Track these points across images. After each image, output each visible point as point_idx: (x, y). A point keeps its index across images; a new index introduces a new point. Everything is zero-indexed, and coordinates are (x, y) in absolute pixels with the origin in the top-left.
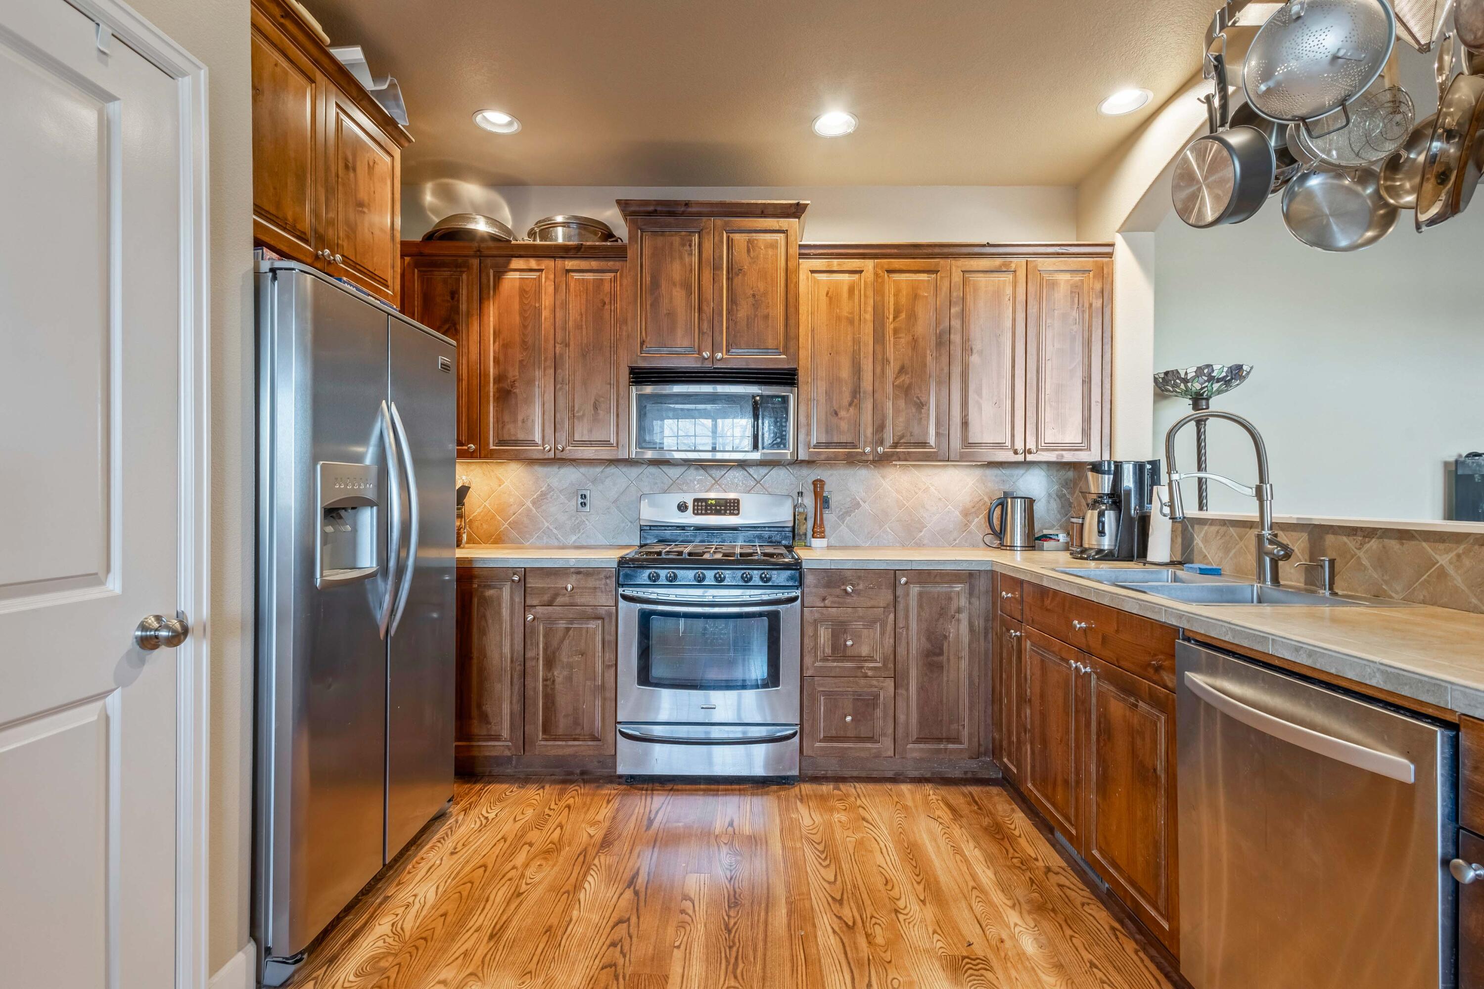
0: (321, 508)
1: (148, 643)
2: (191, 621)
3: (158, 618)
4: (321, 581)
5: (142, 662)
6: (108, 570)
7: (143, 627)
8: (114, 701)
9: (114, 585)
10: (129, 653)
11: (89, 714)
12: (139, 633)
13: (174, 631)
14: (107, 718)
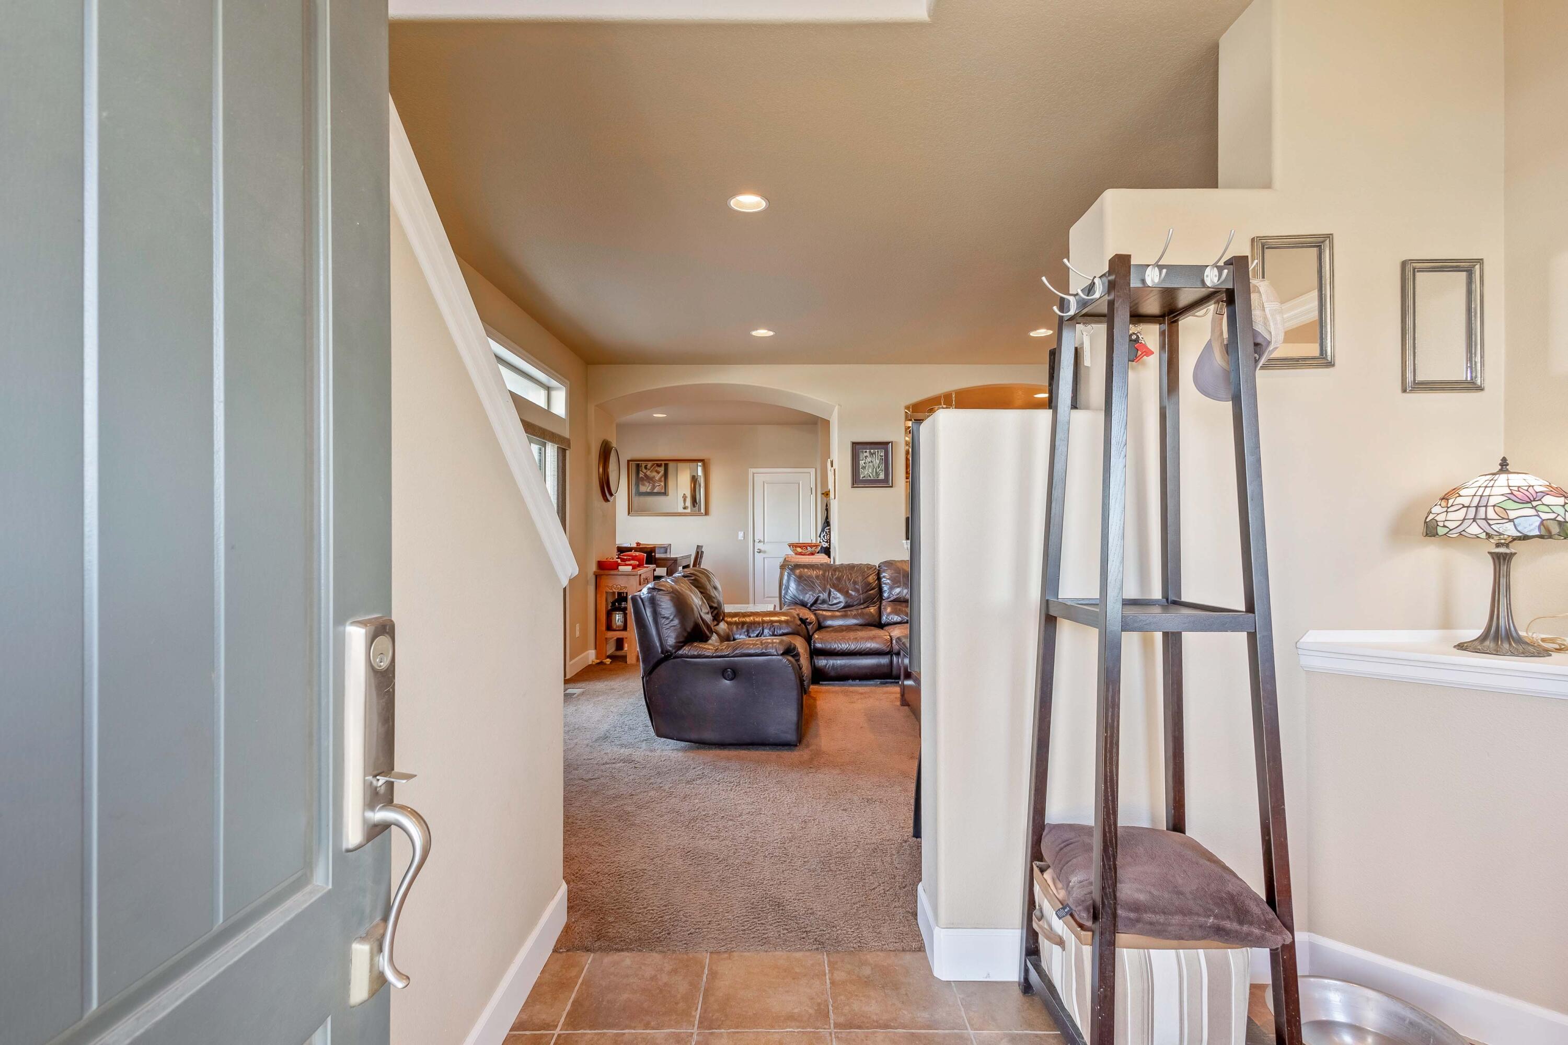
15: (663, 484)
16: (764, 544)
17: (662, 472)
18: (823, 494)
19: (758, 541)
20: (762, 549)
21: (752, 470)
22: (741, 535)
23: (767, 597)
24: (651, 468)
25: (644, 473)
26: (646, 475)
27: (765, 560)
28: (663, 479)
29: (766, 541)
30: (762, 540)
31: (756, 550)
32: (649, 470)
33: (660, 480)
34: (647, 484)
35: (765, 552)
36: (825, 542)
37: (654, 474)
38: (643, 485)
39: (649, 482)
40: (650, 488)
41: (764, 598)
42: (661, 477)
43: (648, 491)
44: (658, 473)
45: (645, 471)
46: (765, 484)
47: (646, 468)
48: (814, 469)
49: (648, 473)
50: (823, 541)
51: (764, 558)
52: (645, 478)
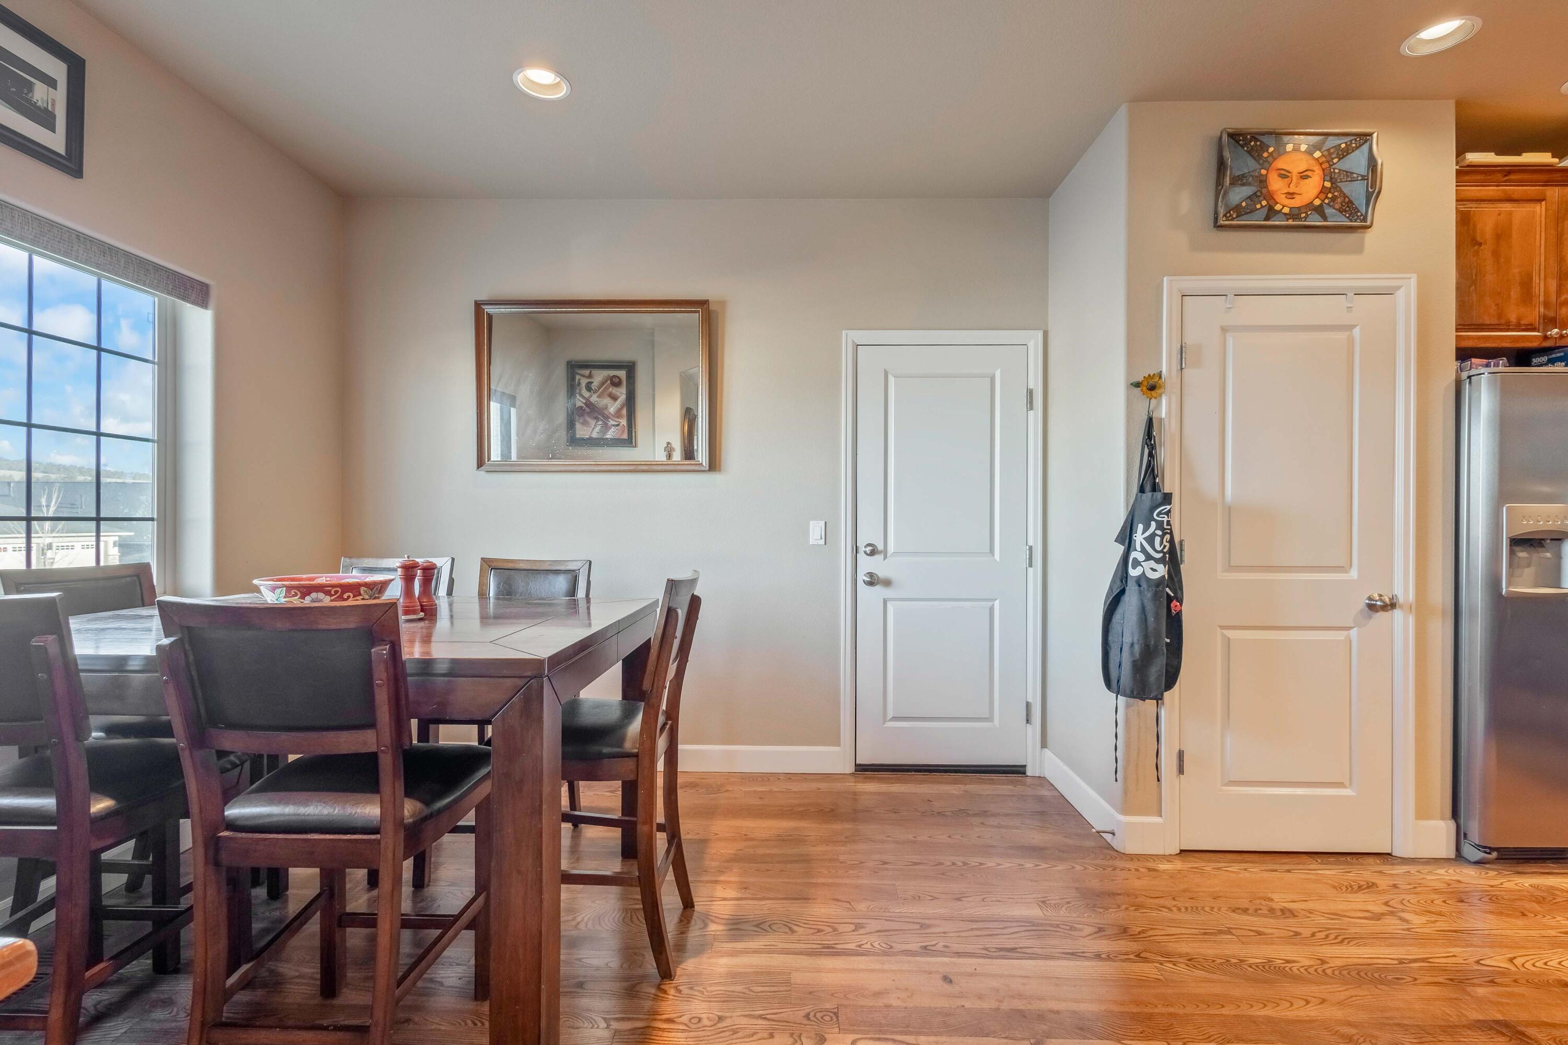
0: (1507, 538)
1: (1372, 607)
2: (1401, 600)
3: (1380, 595)
4: (1506, 591)
5: (1370, 617)
6: (1351, 566)
7: (1370, 599)
8: (1354, 633)
9: (1354, 574)
10: (1362, 611)
11: (1340, 636)
12: (1367, 601)
13: (1384, 602)
14: (1350, 641)
15: (624, 422)
16: (885, 557)
17: (623, 398)
18: (1137, 385)
19: (868, 549)
20: (881, 573)
21: (850, 337)
22: (816, 531)
23: (895, 719)
24: (599, 388)
25: (583, 397)
26: (589, 404)
27: (889, 604)
28: (624, 412)
29: (891, 548)
30: (880, 547)
31: (862, 577)
32: (595, 392)
33: (618, 414)
34: (593, 422)
35: (887, 583)
36: (1157, 561)
37: (607, 401)
38: (585, 423)
39: (597, 419)
40: (598, 429)
41: (885, 721)
42: (619, 410)
43: (595, 435)
44: (615, 398)
45: (586, 394)
46: (892, 380)
47: (589, 387)
48: (1040, 334)
49: (594, 399)
50: (1149, 557)
51: (885, 602)
52: (588, 410)
